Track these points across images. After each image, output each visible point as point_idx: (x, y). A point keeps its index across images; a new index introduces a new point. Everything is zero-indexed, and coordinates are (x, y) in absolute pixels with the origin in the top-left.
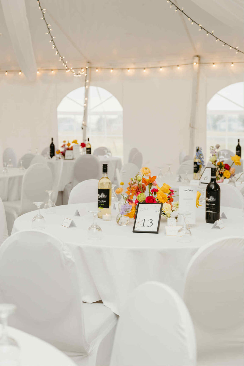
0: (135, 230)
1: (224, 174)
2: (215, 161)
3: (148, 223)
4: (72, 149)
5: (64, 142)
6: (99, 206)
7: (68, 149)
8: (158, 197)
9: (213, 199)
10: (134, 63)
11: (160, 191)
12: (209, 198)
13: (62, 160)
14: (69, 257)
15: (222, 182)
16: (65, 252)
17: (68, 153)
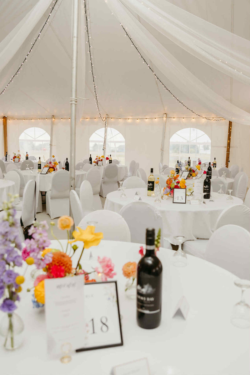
0: (174, 202)
1: (193, 175)
2: (188, 168)
3: (180, 198)
4: (102, 160)
5: (97, 157)
6: (148, 190)
7: (99, 161)
8: (181, 186)
9: (208, 186)
10: (132, 116)
11: (180, 182)
12: (206, 186)
13: (97, 166)
14: (159, 215)
15: (192, 178)
16: (157, 212)
17: (99, 162)
